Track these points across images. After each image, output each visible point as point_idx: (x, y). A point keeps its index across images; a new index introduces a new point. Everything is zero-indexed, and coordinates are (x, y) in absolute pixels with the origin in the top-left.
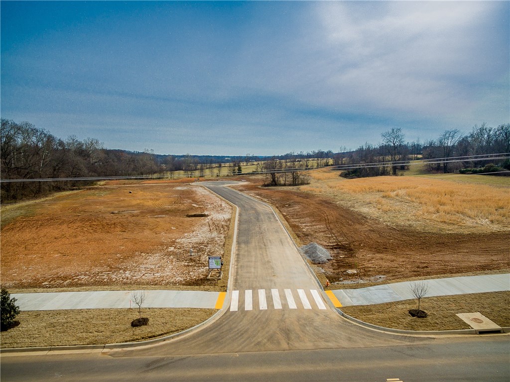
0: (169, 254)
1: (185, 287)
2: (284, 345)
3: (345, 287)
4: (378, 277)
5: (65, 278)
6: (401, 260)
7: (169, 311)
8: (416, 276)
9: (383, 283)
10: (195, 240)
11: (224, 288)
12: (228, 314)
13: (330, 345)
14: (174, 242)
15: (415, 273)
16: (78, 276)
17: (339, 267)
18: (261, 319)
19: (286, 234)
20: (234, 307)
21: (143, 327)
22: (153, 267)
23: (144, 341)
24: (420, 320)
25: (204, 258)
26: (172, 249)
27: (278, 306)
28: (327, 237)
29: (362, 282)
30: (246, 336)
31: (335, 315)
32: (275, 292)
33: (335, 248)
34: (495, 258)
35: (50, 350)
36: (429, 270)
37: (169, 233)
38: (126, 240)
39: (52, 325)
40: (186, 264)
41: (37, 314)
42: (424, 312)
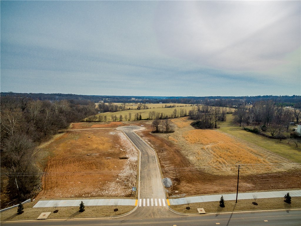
0: (118, 182)
1: (126, 198)
2: (153, 217)
3: (173, 198)
4: (184, 194)
5: (88, 193)
6: (194, 187)
7: (123, 206)
8: (194, 194)
9: (184, 197)
10: (125, 174)
11: (137, 198)
12: (139, 207)
13: (164, 217)
14: (118, 176)
15: (195, 193)
16: (92, 193)
17: (174, 189)
18: (148, 209)
19: (158, 171)
20: (140, 205)
21: (117, 211)
22: (114, 189)
23: (119, 215)
24: (188, 210)
25: (130, 184)
26: (118, 179)
27: (152, 205)
28: (173, 173)
29: (178, 196)
30: (143, 214)
31: (167, 208)
32: (152, 200)
33: (175, 180)
34: (220, 188)
35: (97, 217)
36: (199, 192)
37: (115, 170)
38: (100, 174)
39: (94, 210)
40: (124, 187)
41: (88, 207)
42: (190, 208)
